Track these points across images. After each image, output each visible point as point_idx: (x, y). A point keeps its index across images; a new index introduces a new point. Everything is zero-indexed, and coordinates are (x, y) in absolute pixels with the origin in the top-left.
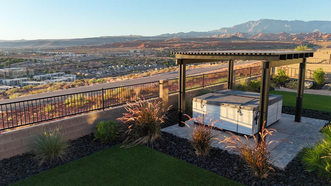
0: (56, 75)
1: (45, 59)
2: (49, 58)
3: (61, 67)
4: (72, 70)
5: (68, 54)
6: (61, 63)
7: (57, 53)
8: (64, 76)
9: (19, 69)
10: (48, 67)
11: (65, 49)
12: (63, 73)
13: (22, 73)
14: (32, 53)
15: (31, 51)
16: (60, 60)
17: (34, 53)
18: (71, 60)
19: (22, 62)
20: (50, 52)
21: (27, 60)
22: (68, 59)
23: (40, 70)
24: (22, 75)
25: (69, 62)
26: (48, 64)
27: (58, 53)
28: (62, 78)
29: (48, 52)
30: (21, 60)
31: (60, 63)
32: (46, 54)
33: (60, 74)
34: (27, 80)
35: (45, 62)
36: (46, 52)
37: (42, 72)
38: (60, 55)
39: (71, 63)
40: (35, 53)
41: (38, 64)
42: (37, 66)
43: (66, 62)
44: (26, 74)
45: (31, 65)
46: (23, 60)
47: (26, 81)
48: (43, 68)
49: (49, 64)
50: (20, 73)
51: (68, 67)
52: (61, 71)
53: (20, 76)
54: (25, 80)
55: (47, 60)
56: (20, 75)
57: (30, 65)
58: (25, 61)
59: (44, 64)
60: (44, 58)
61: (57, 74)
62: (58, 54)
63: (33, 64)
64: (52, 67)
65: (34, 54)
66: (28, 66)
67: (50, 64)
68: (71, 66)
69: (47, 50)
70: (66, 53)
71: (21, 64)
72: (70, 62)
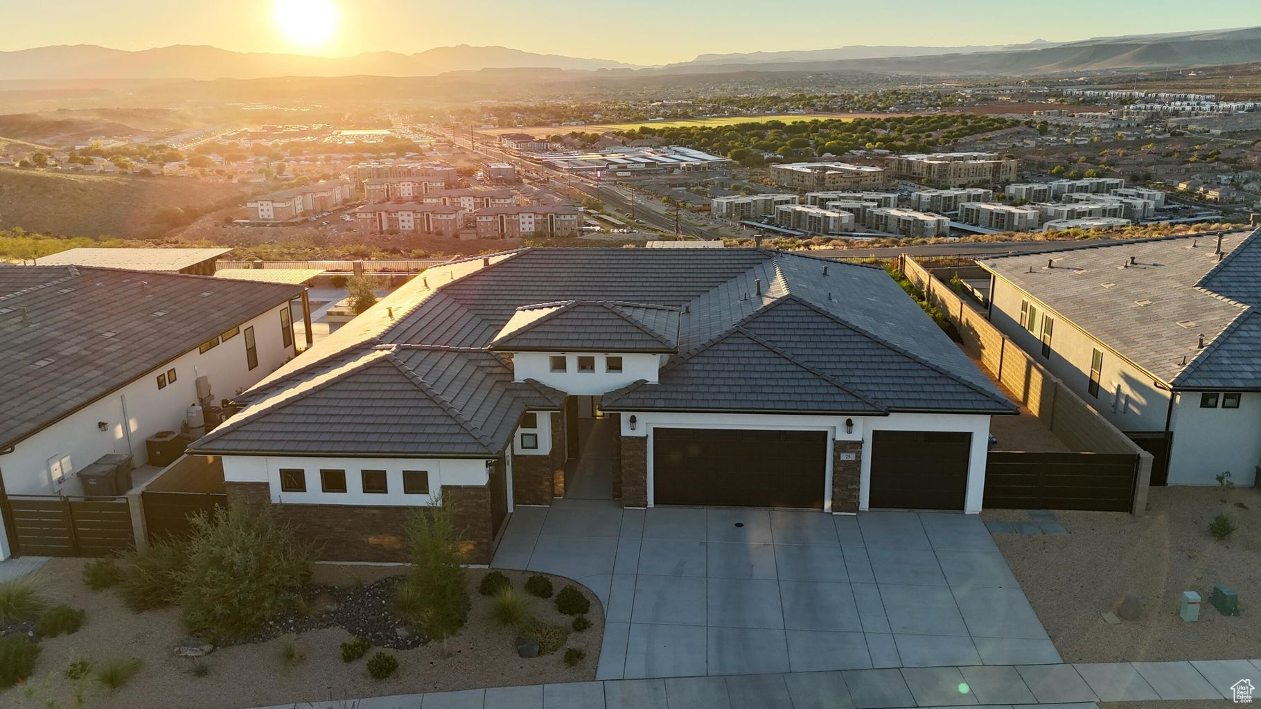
0: (1087, 187)
1: (1084, 118)
2: (1097, 117)
3: (1124, 155)
4: (1161, 171)
5: (1186, 99)
6: (1133, 139)
7: (1143, 95)
8: (1116, 194)
9: (975, 158)
10: (1075, 155)
11: (1184, 77)
12: (1117, 181)
13: (978, 170)
14: (1047, 96)
15: (1046, 90)
16: (1138, 125)
17: (1055, 96)
18: (1185, 127)
19: (999, 133)
20: (1112, 93)
21: (1016, 123)
22: (1172, 122)
23: (1042, 165)
24: (977, 179)
25: (1168, 135)
26: (1081, 143)
27: (1146, 95)
28: (1103, 201)
29: (1105, 92)
30: (996, 125)
31: (1130, 139)
32: (1096, 101)
33: (1103, 182)
34: (981, 198)
35: (1075, 134)
36: (1096, 93)
37: (1046, 173)
38: (1149, 106)
39: (1175, 139)
40: (1058, 95)
41: (1047, 141)
42: (1041, 146)
43: (1159, 134)
44: (989, 177)
45: (1021, 144)
46: (1004, 121)
47: (979, 201)
48: (1057, 155)
49: (1086, 142)
50: (971, 170)
51: (1152, 159)
52: (1118, 170)
53: (969, 182)
54: (977, 198)
55: (1087, 125)
56: (971, 179)
57: (1017, 144)
58: (1010, 127)
59: (1068, 140)
60: (1081, 116)
61: (1092, 184)
62: (1145, 100)
63: (1028, 142)
64: (1090, 154)
65: (1052, 100)
66: (1010, 145)
67: (1092, 141)
68: (1169, 154)
69: (1109, 83)
70: (1178, 96)
71: (990, 139)
72: (1173, 134)
